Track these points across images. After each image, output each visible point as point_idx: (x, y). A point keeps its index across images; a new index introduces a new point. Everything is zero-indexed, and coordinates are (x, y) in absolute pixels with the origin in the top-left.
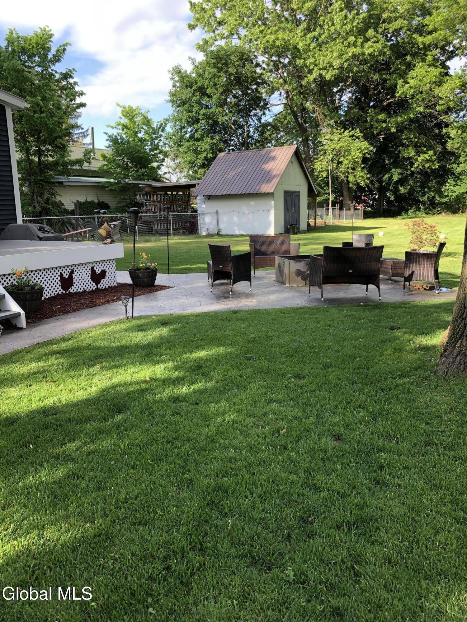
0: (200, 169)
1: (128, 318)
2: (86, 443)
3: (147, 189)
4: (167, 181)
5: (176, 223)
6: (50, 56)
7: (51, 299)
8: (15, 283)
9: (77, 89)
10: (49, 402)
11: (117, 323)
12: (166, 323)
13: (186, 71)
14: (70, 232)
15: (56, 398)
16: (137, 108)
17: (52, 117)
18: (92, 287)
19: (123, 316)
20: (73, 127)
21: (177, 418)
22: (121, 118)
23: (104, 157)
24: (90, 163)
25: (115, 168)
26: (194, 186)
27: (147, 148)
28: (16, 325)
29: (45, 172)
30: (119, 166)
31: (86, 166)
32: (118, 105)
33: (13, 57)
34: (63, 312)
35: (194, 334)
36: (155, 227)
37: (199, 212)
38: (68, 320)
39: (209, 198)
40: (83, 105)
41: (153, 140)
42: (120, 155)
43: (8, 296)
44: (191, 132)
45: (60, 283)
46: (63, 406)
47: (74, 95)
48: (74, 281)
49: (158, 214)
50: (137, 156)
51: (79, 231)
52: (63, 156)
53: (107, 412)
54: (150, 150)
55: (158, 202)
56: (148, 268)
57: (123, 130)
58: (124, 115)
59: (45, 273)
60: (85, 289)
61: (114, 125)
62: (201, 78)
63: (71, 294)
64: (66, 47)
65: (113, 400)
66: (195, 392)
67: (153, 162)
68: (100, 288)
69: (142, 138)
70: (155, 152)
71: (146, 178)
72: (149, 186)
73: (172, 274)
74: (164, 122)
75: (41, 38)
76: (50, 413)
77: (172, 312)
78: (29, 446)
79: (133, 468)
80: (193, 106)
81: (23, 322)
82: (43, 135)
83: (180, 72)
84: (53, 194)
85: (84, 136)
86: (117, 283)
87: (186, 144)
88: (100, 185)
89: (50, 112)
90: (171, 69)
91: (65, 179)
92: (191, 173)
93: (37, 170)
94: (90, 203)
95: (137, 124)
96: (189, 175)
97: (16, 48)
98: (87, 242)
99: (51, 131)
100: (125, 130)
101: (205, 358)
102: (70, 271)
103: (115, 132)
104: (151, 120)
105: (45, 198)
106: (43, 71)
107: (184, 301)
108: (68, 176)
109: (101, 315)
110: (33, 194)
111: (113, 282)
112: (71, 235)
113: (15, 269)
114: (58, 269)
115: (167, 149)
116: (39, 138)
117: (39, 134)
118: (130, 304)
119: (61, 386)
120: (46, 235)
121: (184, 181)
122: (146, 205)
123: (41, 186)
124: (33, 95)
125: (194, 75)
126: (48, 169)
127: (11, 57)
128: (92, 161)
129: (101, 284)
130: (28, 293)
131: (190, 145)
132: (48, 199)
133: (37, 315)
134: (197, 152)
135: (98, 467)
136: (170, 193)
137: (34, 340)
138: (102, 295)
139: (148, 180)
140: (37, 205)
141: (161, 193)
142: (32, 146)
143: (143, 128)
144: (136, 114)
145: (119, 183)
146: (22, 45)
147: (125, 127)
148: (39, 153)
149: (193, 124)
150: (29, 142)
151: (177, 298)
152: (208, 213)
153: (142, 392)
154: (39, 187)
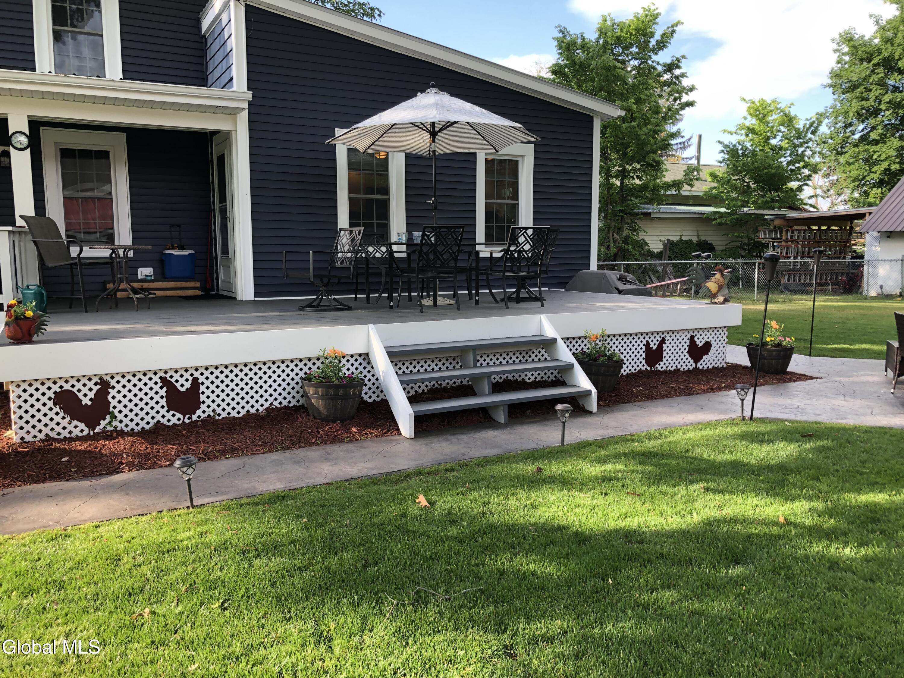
0: (874, 189)
1: (744, 418)
2: (687, 596)
3: (777, 222)
4: (812, 209)
5: (822, 274)
6: (653, 42)
7: (631, 376)
8: (585, 349)
9: (685, 82)
10: (632, 523)
11: (727, 424)
12: (810, 436)
13: (863, 36)
14: (653, 283)
15: (642, 520)
16: (774, 101)
17: (646, 125)
18: (689, 366)
19: (737, 414)
20: (673, 136)
21: (836, 596)
22: (745, 118)
23: (714, 176)
24: (692, 185)
25: (728, 192)
26: (862, 216)
27: (784, 161)
28: (584, 407)
29: (628, 200)
30: (735, 188)
31: (686, 190)
32: (744, 99)
33: (605, 52)
34: (647, 397)
35: (863, 462)
36: (785, 280)
37: (866, 258)
38: (654, 409)
39: (889, 235)
40: (690, 104)
41: (795, 147)
42: (739, 173)
43: (577, 366)
44: (863, 130)
45: (644, 355)
46: (652, 533)
47: (680, 93)
48: (665, 354)
49: (792, 260)
50: (766, 173)
51: (666, 282)
52: (655, 178)
53: (717, 557)
54: (789, 163)
55: (793, 242)
56: (779, 345)
57: (747, 135)
58: (751, 114)
59: (625, 339)
60: (679, 367)
61: (733, 130)
62: (889, 45)
63: (658, 372)
64: (675, 28)
65: (726, 540)
66: (867, 560)
67: (792, 181)
68: (701, 367)
69: (776, 146)
70: (797, 165)
71: (777, 205)
72: (782, 217)
73: (815, 356)
74: (817, 119)
75: (643, 22)
76: (633, 539)
77: (819, 419)
78: (608, 580)
79: (764, 655)
80: (870, 90)
81: (593, 404)
82: (631, 150)
83: (851, 40)
84: (635, 230)
85: (684, 146)
86: (726, 363)
87: (851, 151)
88: (704, 216)
89: (644, 119)
90: (837, 36)
91: (654, 209)
92: (856, 195)
93: (617, 198)
94: (686, 242)
95: (770, 125)
96: (852, 200)
97: (608, 39)
98: (678, 298)
99: (641, 144)
100: (750, 135)
101: (888, 506)
102: (660, 340)
103: (733, 140)
104: (795, 117)
105: (624, 235)
106: (640, 65)
107: (839, 402)
108: (659, 204)
109: (702, 408)
110: (608, 230)
111: (721, 360)
112: (654, 287)
113: (589, 331)
114: (644, 335)
115: (817, 159)
116: (625, 154)
117: (626, 148)
118: (750, 397)
119: (648, 505)
120: (628, 287)
121: (842, 209)
122: (773, 246)
123: (620, 218)
124: (623, 97)
125: (876, 41)
126: (632, 195)
127: (601, 52)
128: (695, 182)
129: (702, 362)
130: (601, 365)
131: (859, 152)
132: (627, 237)
133: (611, 396)
134: (869, 162)
135: (707, 638)
136: (816, 228)
137: (609, 431)
138: (704, 378)
139: (780, 208)
140: (612, 245)
141: (800, 227)
142: (615, 166)
143: (779, 131)
144: (771, 111)
145: (734, 213)
146: (617, 34)
147: (751, 130)
148: (623, 174)
149: (867, 118)
150: (611, 160)
151: (826, 397)
152: (885, 261)
153: (773, 539)
154: (617, 220)
